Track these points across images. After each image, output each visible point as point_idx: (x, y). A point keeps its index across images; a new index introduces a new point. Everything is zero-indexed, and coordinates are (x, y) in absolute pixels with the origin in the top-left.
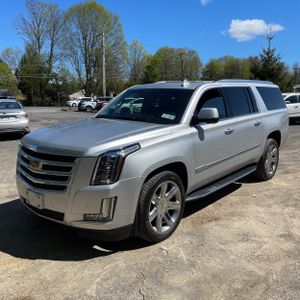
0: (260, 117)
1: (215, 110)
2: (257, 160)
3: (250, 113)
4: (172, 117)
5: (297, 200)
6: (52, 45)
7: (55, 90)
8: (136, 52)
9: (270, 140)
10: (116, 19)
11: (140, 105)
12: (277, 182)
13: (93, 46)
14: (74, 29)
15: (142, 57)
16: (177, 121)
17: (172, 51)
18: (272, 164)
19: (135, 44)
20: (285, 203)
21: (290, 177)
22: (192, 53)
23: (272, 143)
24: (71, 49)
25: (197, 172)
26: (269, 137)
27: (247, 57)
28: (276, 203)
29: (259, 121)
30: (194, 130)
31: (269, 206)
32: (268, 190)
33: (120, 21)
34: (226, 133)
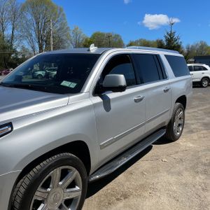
0: (169, 84)
1: (122, 77)
2: (166, 124)
3: (160, 79)
4: (73, 85)
5: (205, 165)
6: (13, 29)
7: (15, 62)
8: (77, 35)
9: (178, 104)
10: (61, 10)
11: (55, 73)
12: (184, 143)
13: (44, 30)
14: (29, 17)
15: (81, 39)
16: (78, 90)
17: (103, 35)
18: (179, 125)
19: (76, 29)
20: (194, 169)
21: (195, 136)
22: (117, 36)
23: (179, 107)
24: (28, 31)
25: (102, 147)
26: (177, 101)
27: (155, 40)
28: (186, 169)
29: (168, 87)
30: (98, 100)
31: (180, 174)
32: (177, 152)
33: (64, 12)
34: (136, 101)
